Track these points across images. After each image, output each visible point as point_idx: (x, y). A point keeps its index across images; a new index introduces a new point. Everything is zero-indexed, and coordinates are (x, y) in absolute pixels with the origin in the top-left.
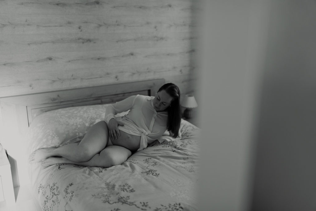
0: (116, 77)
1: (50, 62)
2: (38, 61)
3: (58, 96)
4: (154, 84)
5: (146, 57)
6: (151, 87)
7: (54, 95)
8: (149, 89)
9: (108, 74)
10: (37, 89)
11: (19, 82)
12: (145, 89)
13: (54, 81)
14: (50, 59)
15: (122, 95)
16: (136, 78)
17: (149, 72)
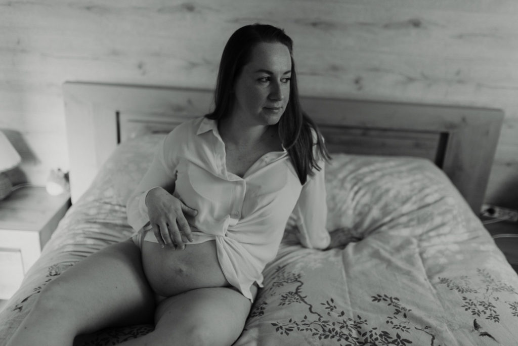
0: (357, 81)
1: (189, 16)
2: (160, 11)
3: (190, 102)
4: (464, 120)
5: (461, 37)
6: (452, 126)
7: (179, 99)
8: (444, 130)
9: (335, 68)
10: (155, 76)
11: (115, 53)
12: (433, 128)
13: (193, 65)
14: (190, 8)
15: (359, 132)
16: (415, 93)
17: (460, 82)
